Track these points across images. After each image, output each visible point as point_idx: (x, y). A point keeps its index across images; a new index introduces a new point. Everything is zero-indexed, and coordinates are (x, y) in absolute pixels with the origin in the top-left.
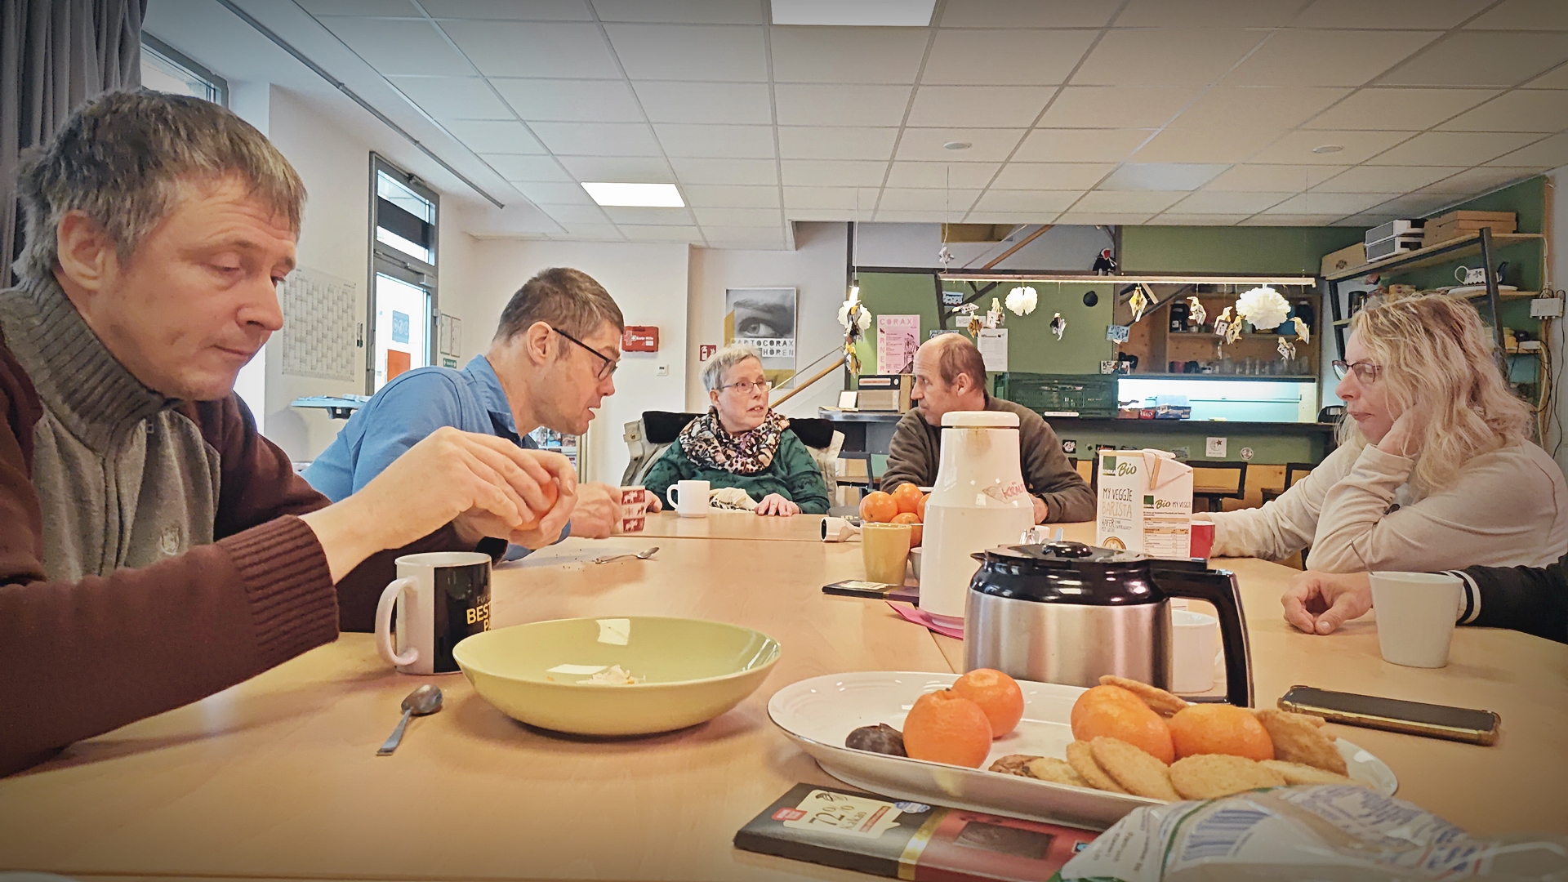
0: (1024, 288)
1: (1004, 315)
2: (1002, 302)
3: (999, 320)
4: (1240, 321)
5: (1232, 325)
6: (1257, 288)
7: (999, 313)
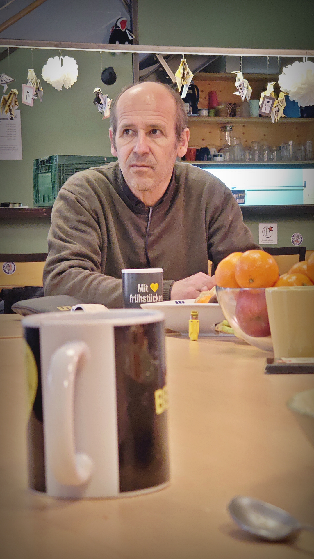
0: (62, 57)
1: (41, 89)
2: (39, 74)
3: (37, 95)
4: (283, 97)
5: (276, 102)
6: (297, 62)
7: (36, 86)
